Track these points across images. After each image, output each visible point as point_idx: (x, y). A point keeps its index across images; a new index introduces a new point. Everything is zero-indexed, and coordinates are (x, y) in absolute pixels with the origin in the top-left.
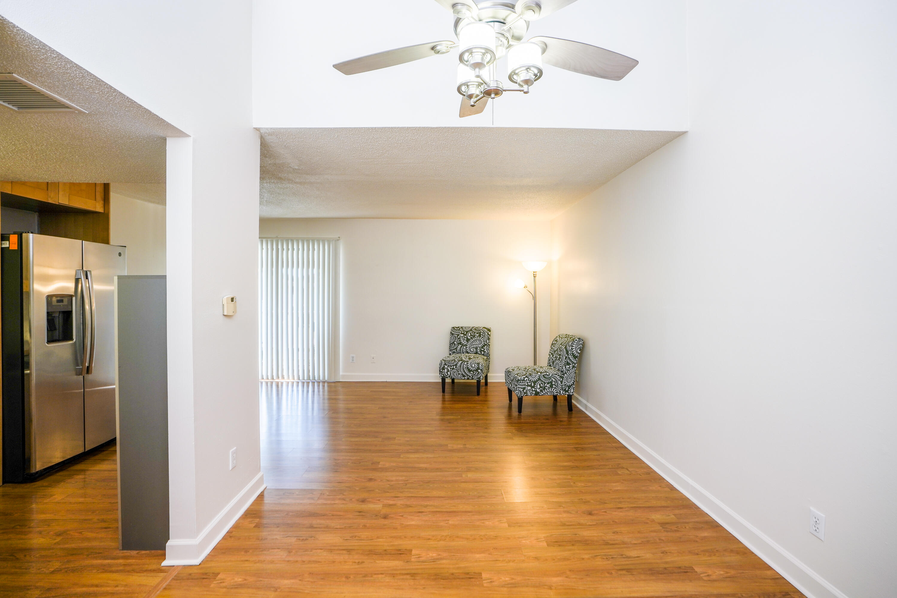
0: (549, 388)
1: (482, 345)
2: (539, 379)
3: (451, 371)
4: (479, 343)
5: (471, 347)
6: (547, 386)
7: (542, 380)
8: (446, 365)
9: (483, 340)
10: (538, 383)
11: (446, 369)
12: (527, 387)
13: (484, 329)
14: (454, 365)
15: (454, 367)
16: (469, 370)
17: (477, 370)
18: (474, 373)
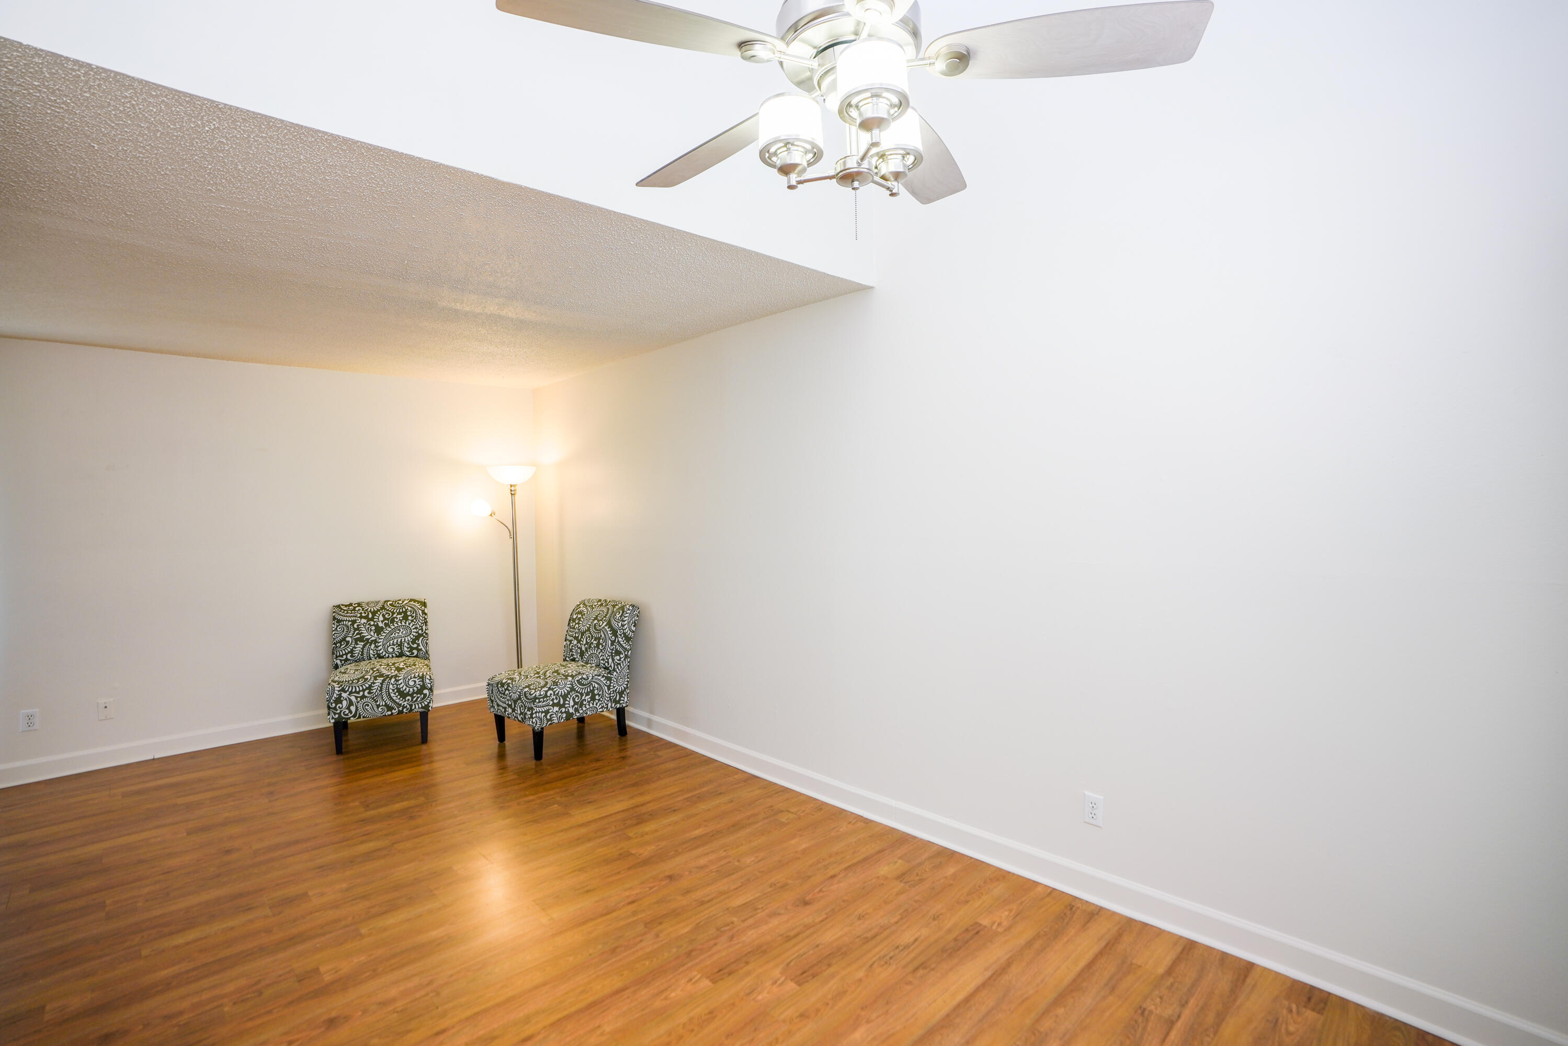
0: (590, 701)
1: (412, 636)
2: (572, 689)
3: (355, 701)
4: (406, 633)
5: (388, 644)
6: (585, 700)
7: (577, 689)
8: (343, 691)
9: (414, 627)
10: (571, 696)
11: (346, 699)
12: (551, 707)
13: (412, 603)
14: (364, 688)
15: (366, 694)
16: (403, 695)
17: (420, 691)
18: (414, 699)
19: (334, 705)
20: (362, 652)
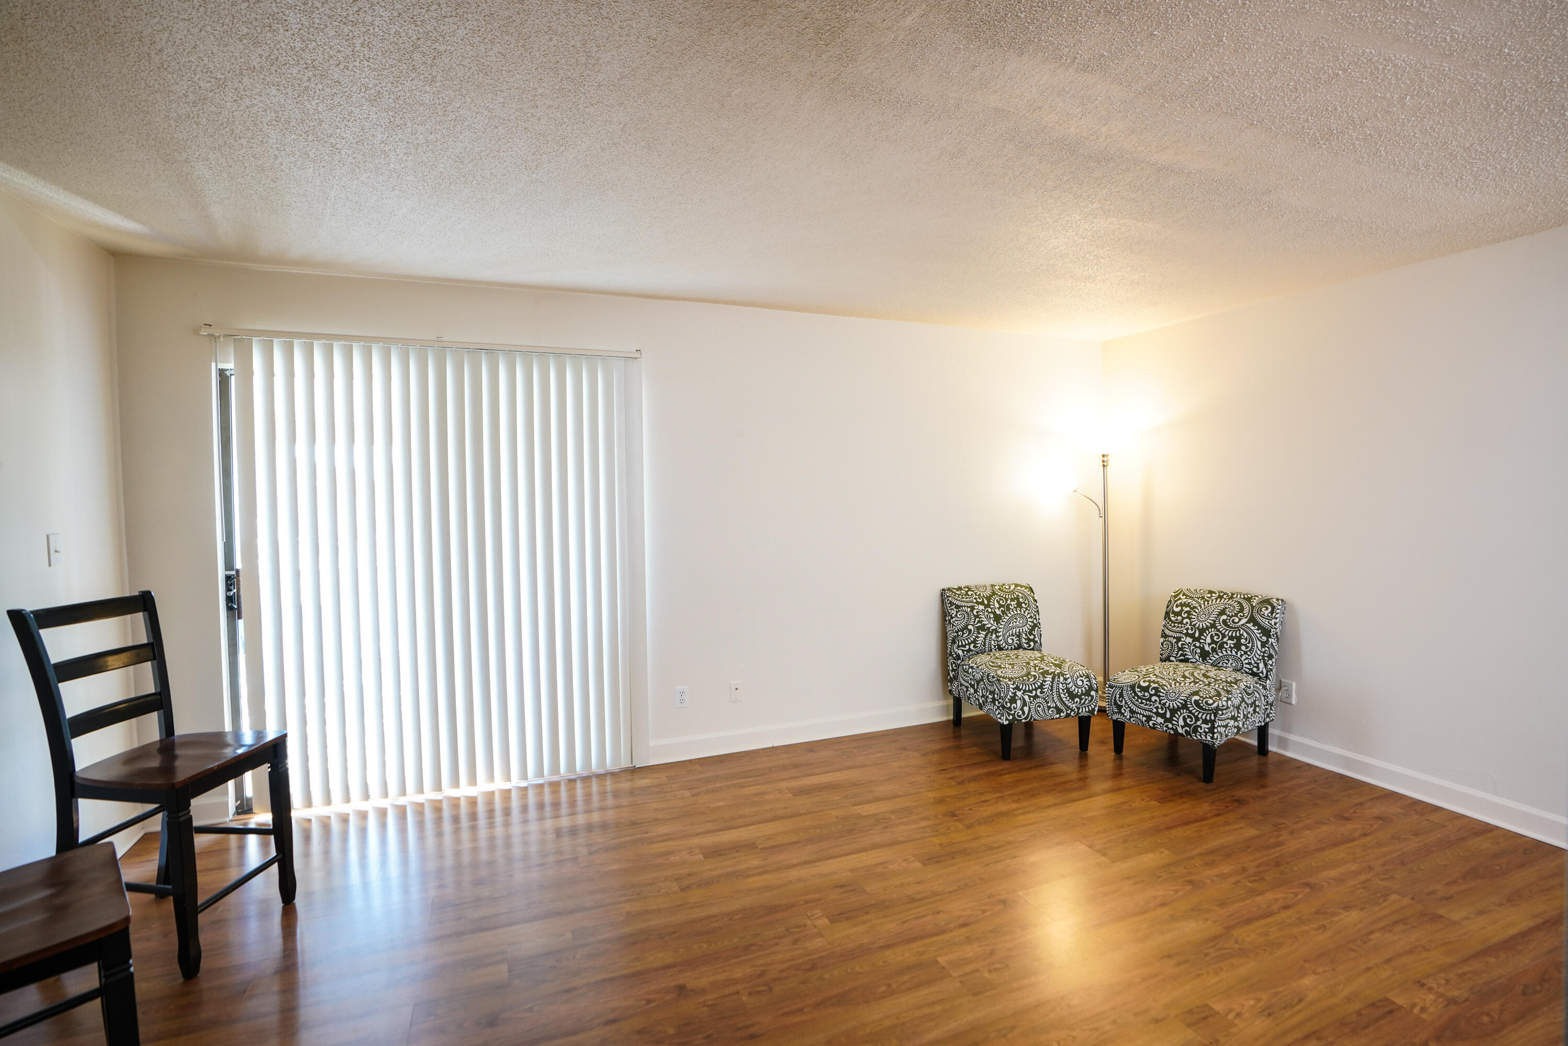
1: (1029, 626)
3: (1031, 703)
4: (1023, 622)
5: (1008, 634)
8: (1020, 690)
11: (1020, 699)
13: (1019, 588)
14: (1037, 686)
15: (1039, 694)
16: (1072, 696)
17: (1088, 694)
18: (1083, 702)
19: (1009, 704)
20: (985, 642)
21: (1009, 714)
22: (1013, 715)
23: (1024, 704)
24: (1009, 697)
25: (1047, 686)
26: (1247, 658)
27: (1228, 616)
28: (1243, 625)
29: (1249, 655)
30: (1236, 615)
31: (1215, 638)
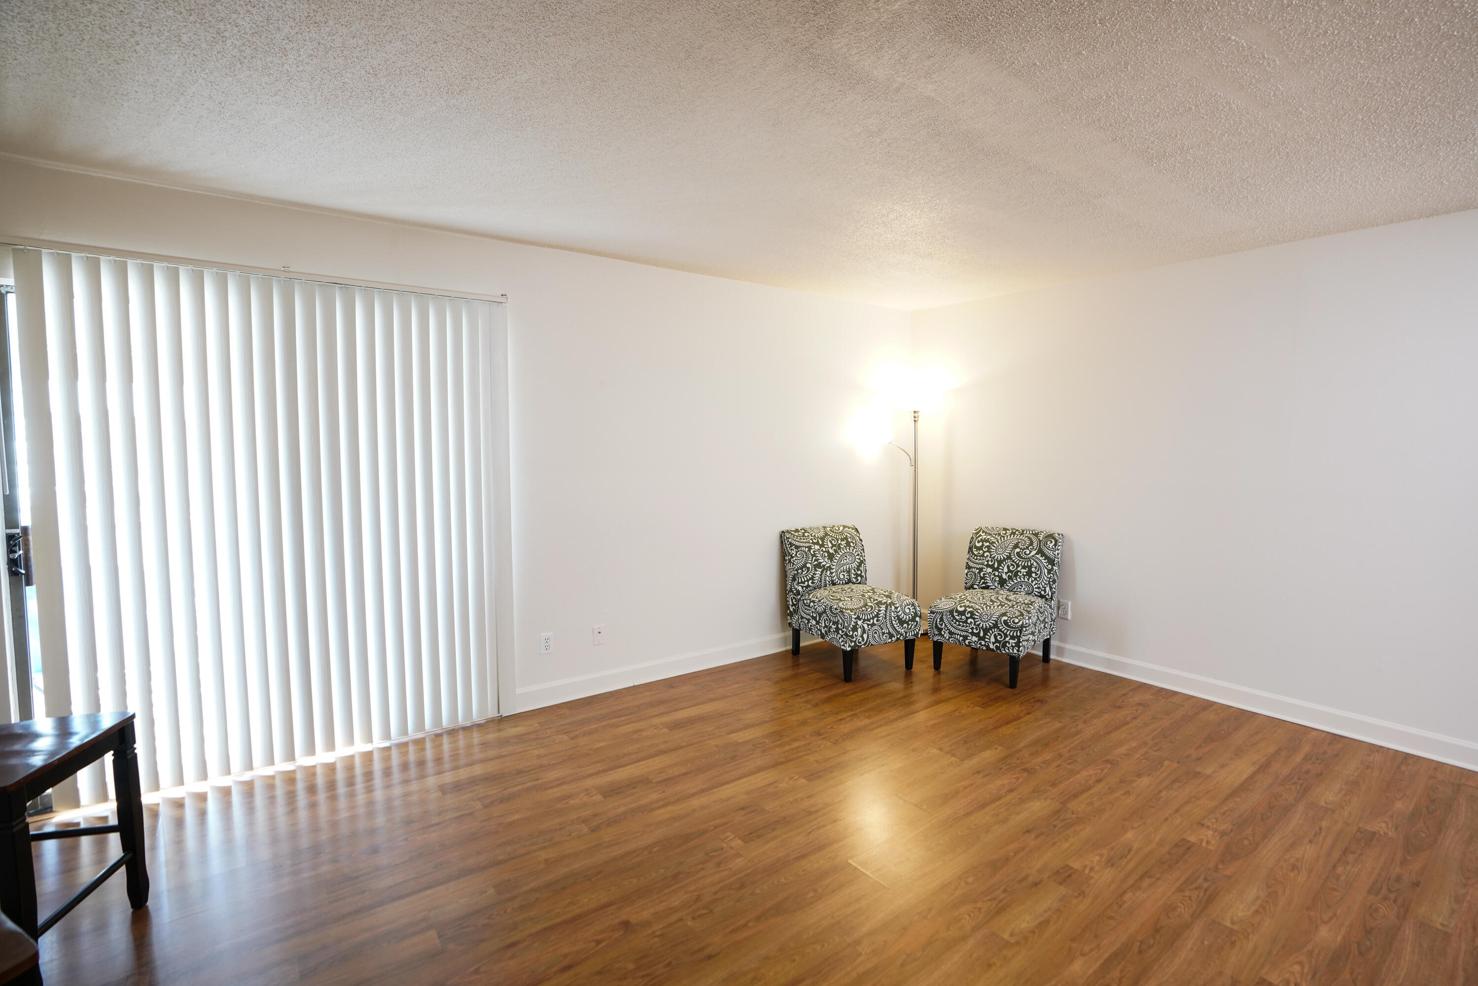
3: (869, 630)
8: (860, 620)
11: (860, 627)
14: (873, 615)
15: (875, 622)
16: (901, 622)
17: (913, 620)
18: (909, 627)
19: (851, 633)
20: (821, 579)
21: (852, 641)
22: (855, 642)
23: (864, 631)
24: (851, 626)
25: (882, 615)
26: (1036, 584)
27: (1021, 549)
28: (1033, 556)
29: (1038, 581)
30: (1027, 548)
31: (1011, 568)
